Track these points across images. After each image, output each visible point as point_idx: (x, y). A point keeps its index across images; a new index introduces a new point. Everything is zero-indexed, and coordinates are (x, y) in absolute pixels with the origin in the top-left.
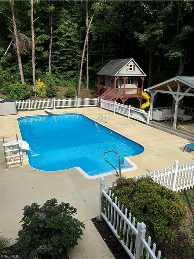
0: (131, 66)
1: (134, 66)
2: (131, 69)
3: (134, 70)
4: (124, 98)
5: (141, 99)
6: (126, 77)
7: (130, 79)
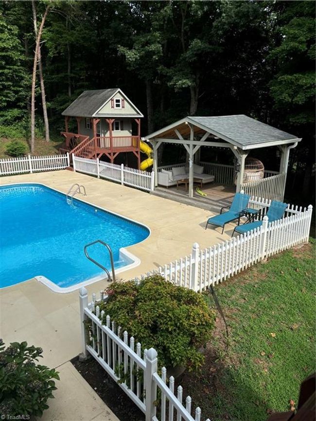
0: (118, 101)
1: (122, 100)
2: (118, 106)
3: (123, 107)
4: (112, 154)
5: (139, 153)
6: (112, 118)
7: (118, 123)
